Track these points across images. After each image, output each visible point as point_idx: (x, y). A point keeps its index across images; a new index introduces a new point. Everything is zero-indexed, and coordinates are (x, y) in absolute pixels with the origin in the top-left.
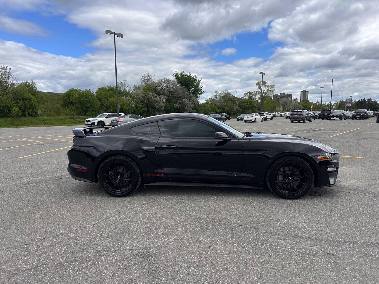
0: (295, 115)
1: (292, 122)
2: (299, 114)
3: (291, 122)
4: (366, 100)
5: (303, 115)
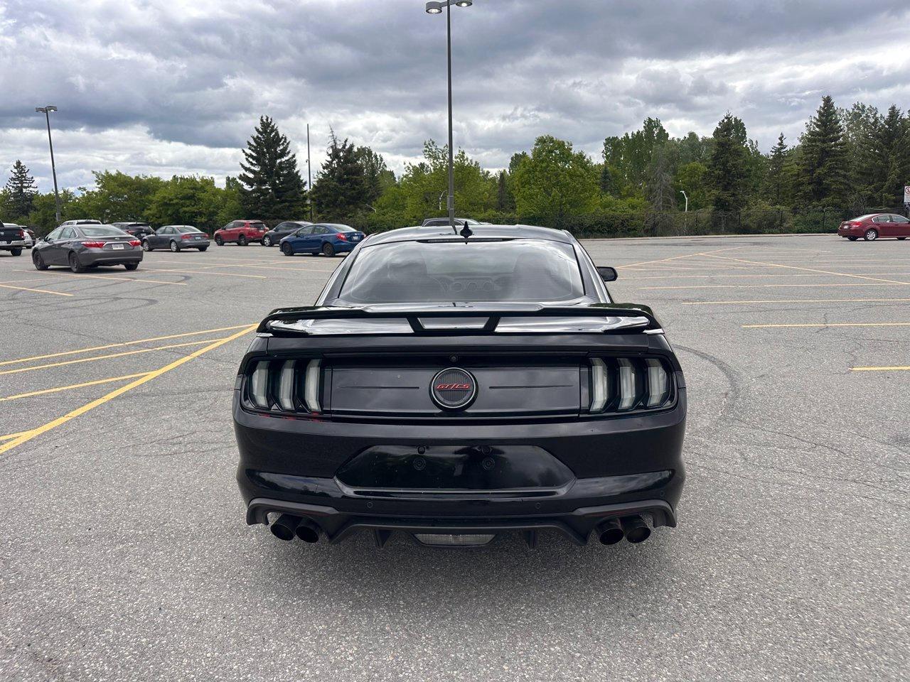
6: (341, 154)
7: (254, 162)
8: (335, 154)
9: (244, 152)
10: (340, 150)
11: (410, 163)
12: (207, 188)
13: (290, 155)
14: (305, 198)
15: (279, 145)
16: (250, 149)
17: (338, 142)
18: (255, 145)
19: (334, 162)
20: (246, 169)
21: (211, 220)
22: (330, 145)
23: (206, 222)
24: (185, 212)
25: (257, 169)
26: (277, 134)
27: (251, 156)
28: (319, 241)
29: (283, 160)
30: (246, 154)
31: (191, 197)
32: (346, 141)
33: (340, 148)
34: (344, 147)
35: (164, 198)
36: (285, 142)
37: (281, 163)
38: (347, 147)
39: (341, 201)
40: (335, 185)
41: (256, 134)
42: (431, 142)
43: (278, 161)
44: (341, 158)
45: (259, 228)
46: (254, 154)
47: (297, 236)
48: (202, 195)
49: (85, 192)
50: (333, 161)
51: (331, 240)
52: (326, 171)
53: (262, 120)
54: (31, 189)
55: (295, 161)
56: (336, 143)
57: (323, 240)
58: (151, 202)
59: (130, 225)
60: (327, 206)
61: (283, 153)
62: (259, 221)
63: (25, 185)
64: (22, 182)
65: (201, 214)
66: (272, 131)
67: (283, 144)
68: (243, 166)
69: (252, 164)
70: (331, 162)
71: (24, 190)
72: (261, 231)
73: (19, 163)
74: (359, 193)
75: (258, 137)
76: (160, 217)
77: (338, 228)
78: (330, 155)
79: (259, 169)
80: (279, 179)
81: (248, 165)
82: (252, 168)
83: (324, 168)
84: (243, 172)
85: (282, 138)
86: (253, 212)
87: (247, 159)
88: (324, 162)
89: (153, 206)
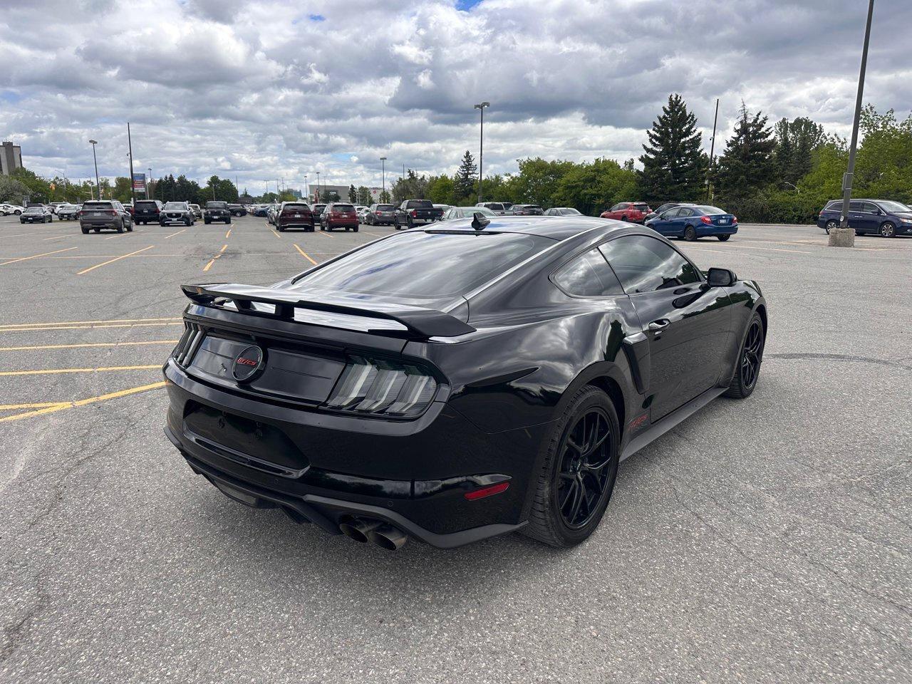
0: (96, 214)
1: (86, 231)
2: (105, 211)
3: (84, 233)
4: (176, 180)
5: (116, 213)
6: (751, 129)
7: (657, 143)
8: (744, 130)
9: (648, 132)
10: (750, 125)
11: (836, 135)
12: (610, 170)
13: (696, 134)
14: (704, 179)
15: (685, 124)
16: (654, 130)
17: (749, 116)
18: (660, 125)
19: (742, 138)
20: (648, 150)
21: (608, 201)
22: (739, 120)
23: (603, 204)
24: (585, 194)
25: (659, 150)
26: (684, 112)
27: (655, 137)
28: (682, 224)
29: (687, 139)
30: (650, 135)
31: (593, 179)
32: (759, 114)
33: (751, 122)
34: (755, 121)
35: (569, 181)
36: (692, 119)
37: (684, 143)
38: (758, 122)
39: (742, 181)
40: (737, 164)
41: (662, 114)
42: (868, 108)
43: (682, 140)
44: (750, 133)
45: (642, 210)
46: (658, 135)
47: (662, 219)
48: (604, 178)
49: (509, 177)
50: (739, 137)
51: (694, 224)
52: (730, 148)
53: (671, 99)
54: (474, 175)
55: (700, 139)
56: (746, 118)
57: (686, 223)
58: (559, 185)
59: (525, 207)
60: (726, 186)
61: (688, 133)
62: (644, 203)
63: (470, 172)
64: (468, 170)
65: (599, 196)
66: (679, 111)
67: (689, 122)
68: (645, 147)
69: (655, 145)
70: (737, 139)
71: (469, 177)
72: (643, 213)
73: (468, 153)
74: (764, 171)
75: (664, 117)
76: (565, 200)
77: (705, 210)
78: (737, 131)
79: (661, 150)
80: (680, 160)
81: (650, 146)
82: (655, 148)
83: (729, 145)
84: (644, 152)
85: (690, 116)
86: (648, 194)
87: (651, 140)
88: (729, 139)
89: (560, 189)
